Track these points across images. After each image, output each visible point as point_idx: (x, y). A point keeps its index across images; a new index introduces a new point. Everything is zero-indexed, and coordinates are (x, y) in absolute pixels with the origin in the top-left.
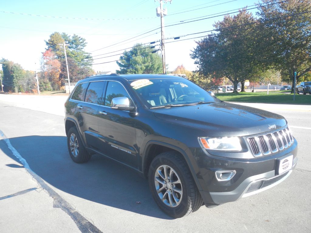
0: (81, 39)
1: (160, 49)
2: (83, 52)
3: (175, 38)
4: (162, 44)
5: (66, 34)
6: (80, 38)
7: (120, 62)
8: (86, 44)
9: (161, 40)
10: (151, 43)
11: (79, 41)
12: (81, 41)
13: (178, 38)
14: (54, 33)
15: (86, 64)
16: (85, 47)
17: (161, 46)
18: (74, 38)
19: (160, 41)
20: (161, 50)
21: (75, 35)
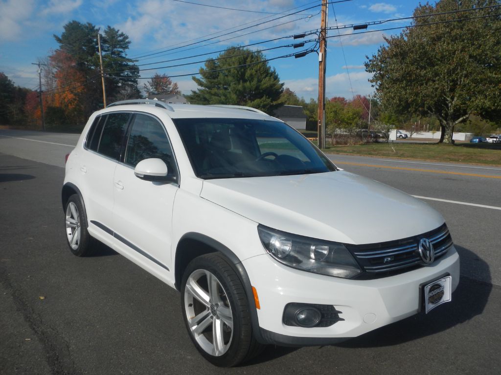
1: (316, 49)
2: (123, 58)
3: (356, 28)
4: (323, 40)
5: (93, 25)
6: (120, 33)
7: (199, 77)
8: (129, 45)
9: (320, 30)
10: (296, 37)
11: (117, 38)
12: (120, 38)
13: (365, 27)
14: (72, 22)
15: (127, 79)
16: (126, 50)
17: (318, 43)
18: (108, 32)
19: (318, 33)
20: (318, 51)
21: (109, 27)
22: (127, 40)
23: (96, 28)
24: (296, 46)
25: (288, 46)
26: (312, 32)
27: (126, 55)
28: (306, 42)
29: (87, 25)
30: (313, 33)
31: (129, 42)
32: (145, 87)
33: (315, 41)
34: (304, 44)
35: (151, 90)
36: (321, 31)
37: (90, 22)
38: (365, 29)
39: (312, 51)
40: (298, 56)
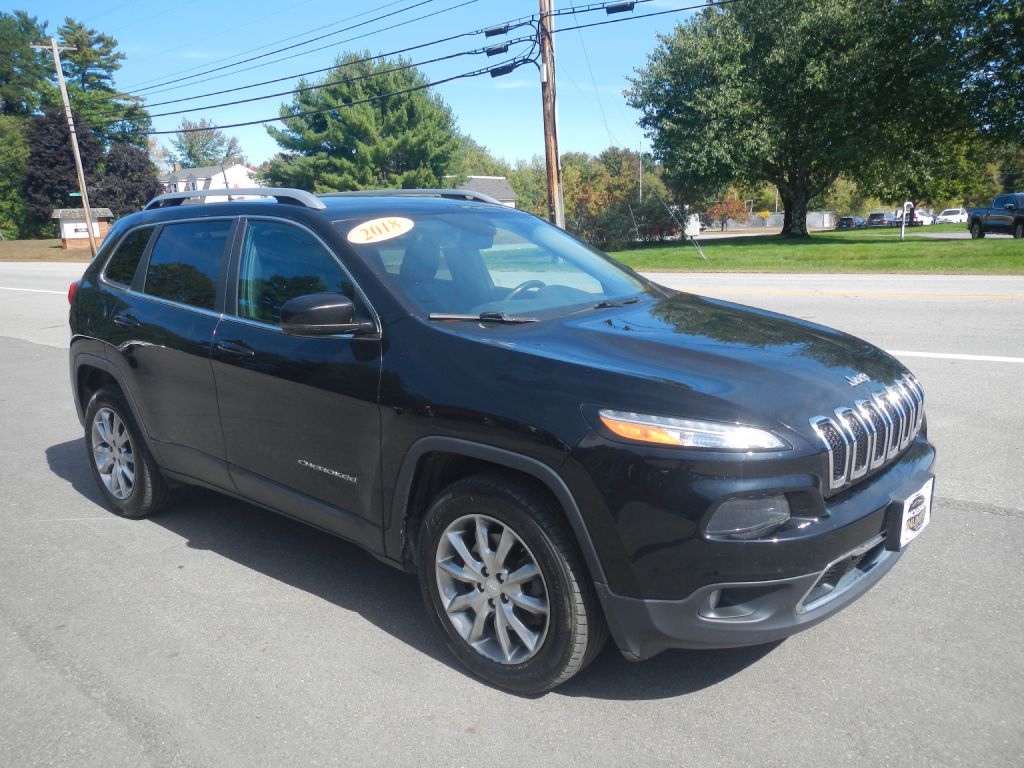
0: (100, 39)
1: (532, 57)
2: (109, 90)
3: (611, 10)
4: (543, 35)
5: (30, 16)
6: (95, 36)
7: (280, 126)
8: (120, 61)
9: (538, 18)
10: (489, 34)
11: (90, 45)
12: (96, 47)
13: (628, 7)
15: (122, 139)
16: (115, 73)
17: (537, 45)
18: (66, 33)
19: (536, 24)
20: (539, 61)
21: (69, 22)
22: (115, 51)
23: (40, 22)
24: (491, 52)
25: (476, 52)
26: (523, 21)
27: (113, 83)
28: (511, 43)
29: (17, 18)
30: (523, 24)
31: (119, 56)
32: (165, 153)
33: (531, 40)
34: (507, 46)
35: (180, 158)
36: (542, 19)
37: (20, 9)
38: (629, 12)
39: (526, 61)
40: (496, 72)
